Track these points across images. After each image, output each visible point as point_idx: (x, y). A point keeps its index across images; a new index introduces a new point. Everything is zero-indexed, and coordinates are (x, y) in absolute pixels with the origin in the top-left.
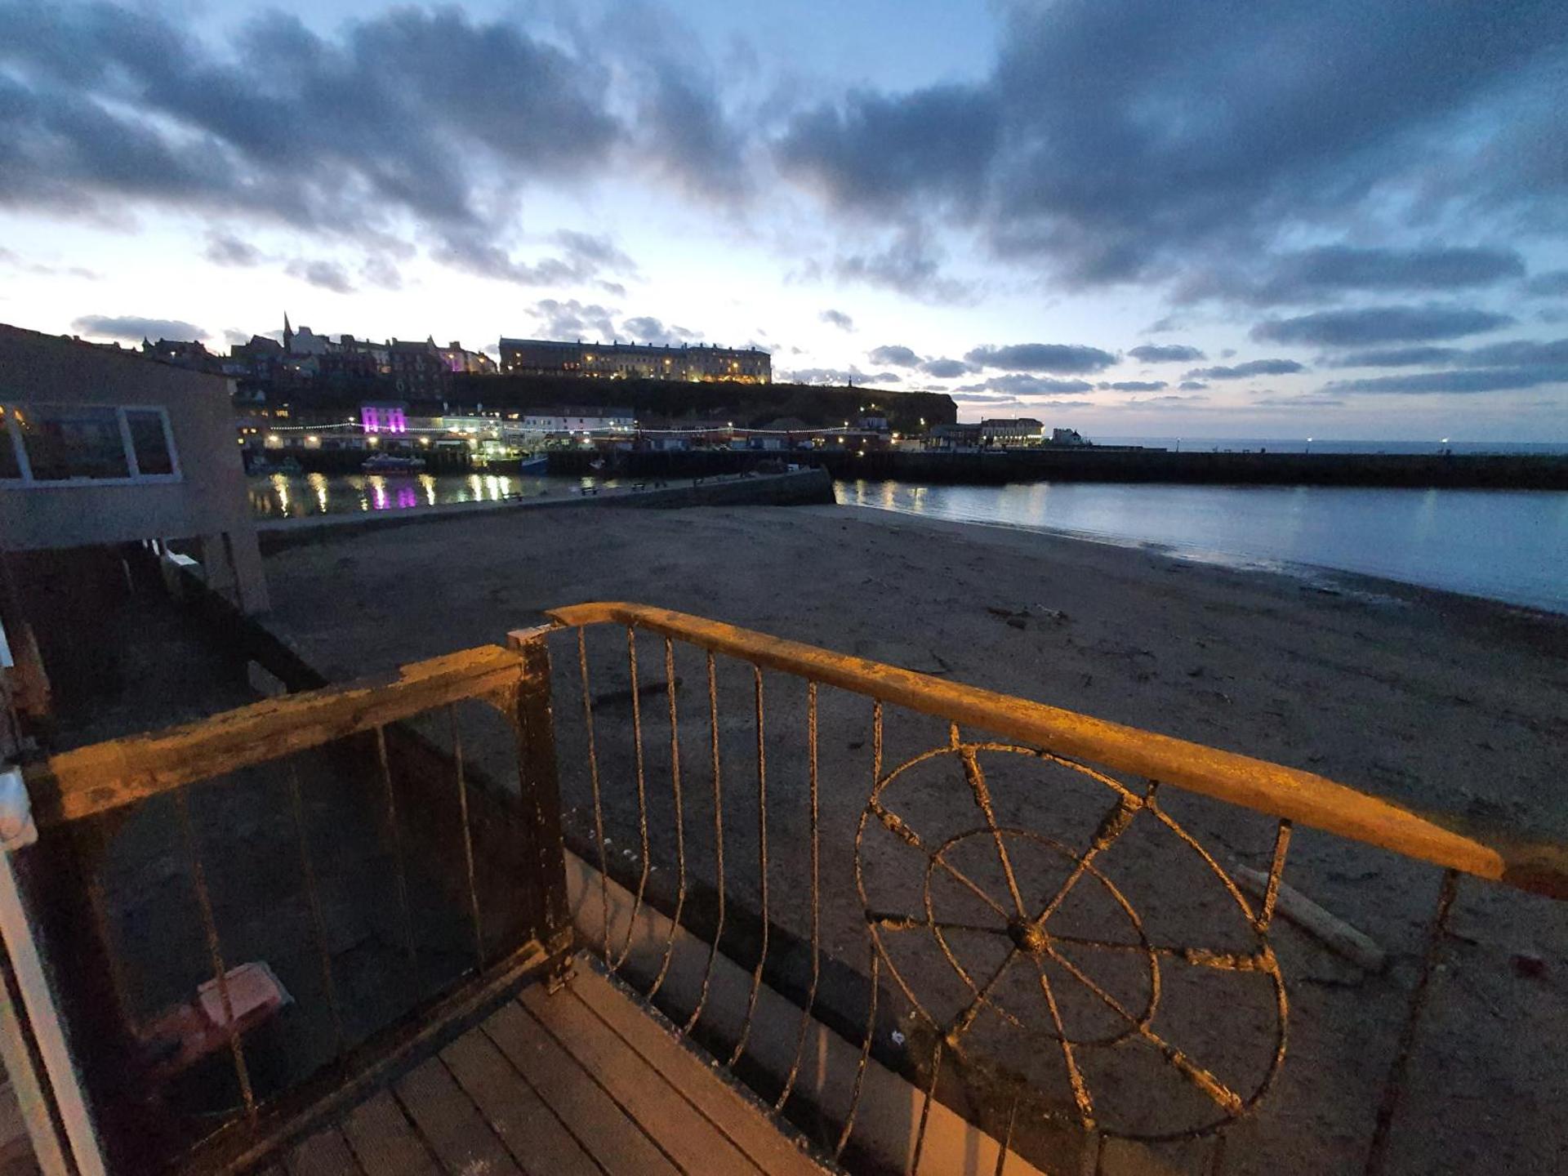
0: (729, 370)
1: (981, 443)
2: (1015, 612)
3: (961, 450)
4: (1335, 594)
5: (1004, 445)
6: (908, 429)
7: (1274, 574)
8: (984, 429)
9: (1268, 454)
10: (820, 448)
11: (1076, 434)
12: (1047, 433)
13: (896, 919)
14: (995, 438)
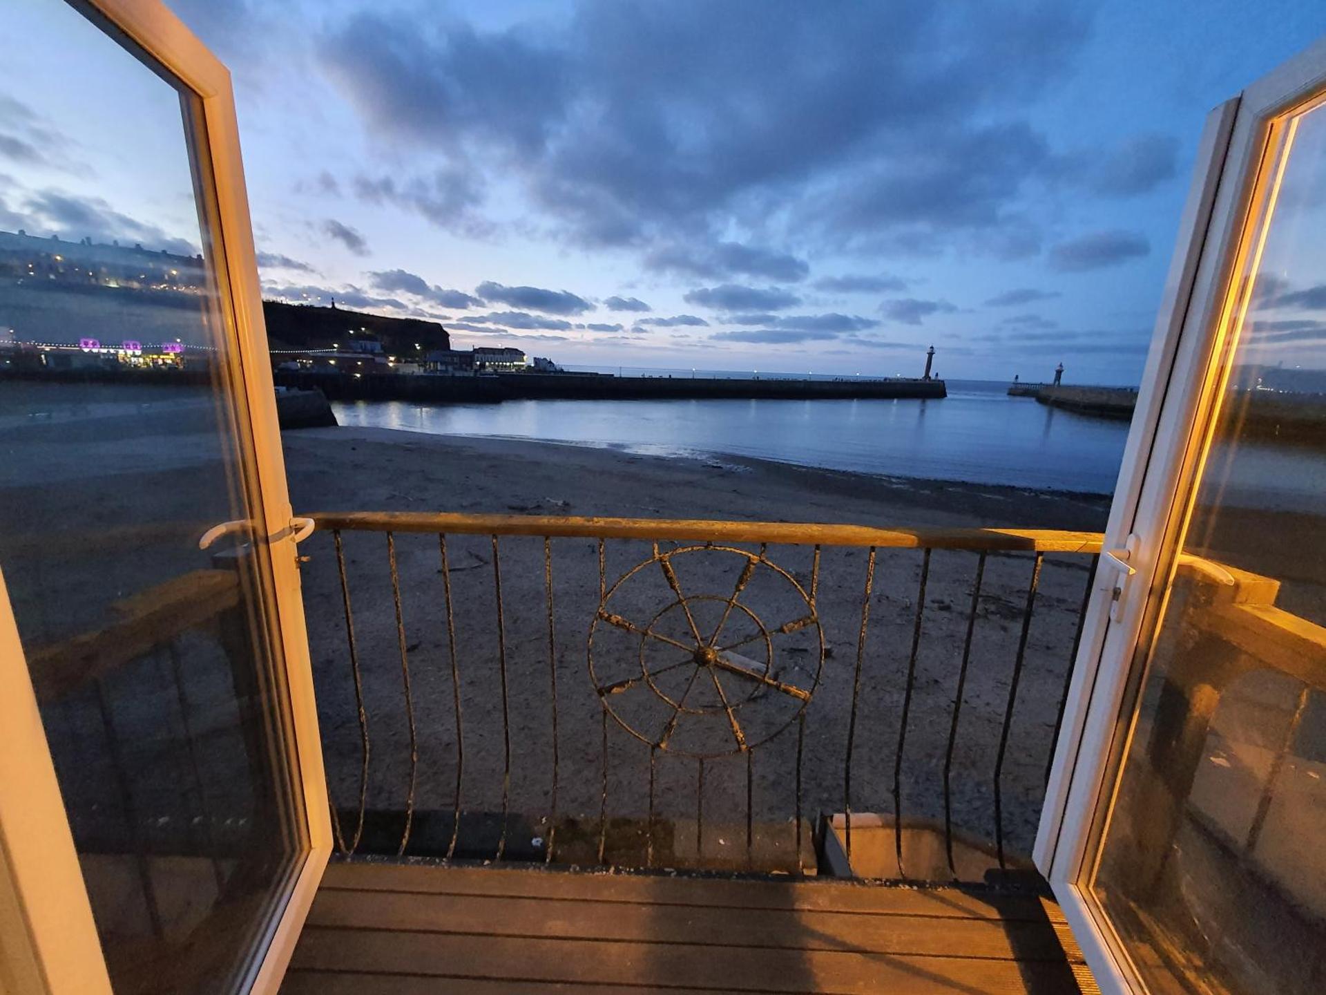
0: (166, 277)
1: (475, 367)
2: (530, 507)
3: (458, 374)
4: (720, 467)
5: (495, 370)
6: (405, 354)
7: (687, 459)
8: (476, 355)
9: (674, 379)
10: (307, 369)
11: (550, 362)
12: (528, 361)
13: (621, 684)
14: (487, 364)
